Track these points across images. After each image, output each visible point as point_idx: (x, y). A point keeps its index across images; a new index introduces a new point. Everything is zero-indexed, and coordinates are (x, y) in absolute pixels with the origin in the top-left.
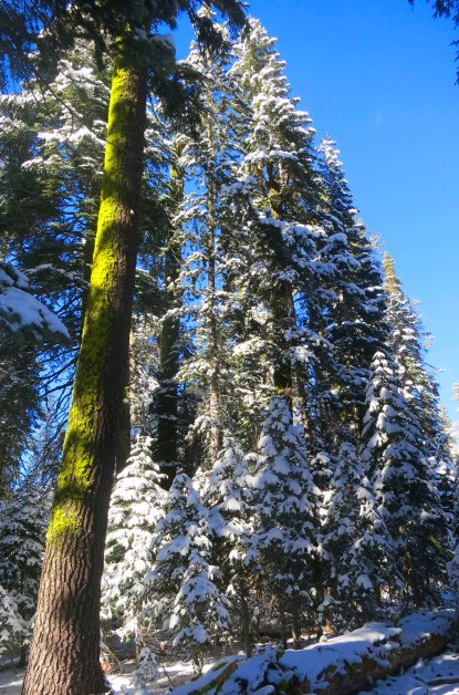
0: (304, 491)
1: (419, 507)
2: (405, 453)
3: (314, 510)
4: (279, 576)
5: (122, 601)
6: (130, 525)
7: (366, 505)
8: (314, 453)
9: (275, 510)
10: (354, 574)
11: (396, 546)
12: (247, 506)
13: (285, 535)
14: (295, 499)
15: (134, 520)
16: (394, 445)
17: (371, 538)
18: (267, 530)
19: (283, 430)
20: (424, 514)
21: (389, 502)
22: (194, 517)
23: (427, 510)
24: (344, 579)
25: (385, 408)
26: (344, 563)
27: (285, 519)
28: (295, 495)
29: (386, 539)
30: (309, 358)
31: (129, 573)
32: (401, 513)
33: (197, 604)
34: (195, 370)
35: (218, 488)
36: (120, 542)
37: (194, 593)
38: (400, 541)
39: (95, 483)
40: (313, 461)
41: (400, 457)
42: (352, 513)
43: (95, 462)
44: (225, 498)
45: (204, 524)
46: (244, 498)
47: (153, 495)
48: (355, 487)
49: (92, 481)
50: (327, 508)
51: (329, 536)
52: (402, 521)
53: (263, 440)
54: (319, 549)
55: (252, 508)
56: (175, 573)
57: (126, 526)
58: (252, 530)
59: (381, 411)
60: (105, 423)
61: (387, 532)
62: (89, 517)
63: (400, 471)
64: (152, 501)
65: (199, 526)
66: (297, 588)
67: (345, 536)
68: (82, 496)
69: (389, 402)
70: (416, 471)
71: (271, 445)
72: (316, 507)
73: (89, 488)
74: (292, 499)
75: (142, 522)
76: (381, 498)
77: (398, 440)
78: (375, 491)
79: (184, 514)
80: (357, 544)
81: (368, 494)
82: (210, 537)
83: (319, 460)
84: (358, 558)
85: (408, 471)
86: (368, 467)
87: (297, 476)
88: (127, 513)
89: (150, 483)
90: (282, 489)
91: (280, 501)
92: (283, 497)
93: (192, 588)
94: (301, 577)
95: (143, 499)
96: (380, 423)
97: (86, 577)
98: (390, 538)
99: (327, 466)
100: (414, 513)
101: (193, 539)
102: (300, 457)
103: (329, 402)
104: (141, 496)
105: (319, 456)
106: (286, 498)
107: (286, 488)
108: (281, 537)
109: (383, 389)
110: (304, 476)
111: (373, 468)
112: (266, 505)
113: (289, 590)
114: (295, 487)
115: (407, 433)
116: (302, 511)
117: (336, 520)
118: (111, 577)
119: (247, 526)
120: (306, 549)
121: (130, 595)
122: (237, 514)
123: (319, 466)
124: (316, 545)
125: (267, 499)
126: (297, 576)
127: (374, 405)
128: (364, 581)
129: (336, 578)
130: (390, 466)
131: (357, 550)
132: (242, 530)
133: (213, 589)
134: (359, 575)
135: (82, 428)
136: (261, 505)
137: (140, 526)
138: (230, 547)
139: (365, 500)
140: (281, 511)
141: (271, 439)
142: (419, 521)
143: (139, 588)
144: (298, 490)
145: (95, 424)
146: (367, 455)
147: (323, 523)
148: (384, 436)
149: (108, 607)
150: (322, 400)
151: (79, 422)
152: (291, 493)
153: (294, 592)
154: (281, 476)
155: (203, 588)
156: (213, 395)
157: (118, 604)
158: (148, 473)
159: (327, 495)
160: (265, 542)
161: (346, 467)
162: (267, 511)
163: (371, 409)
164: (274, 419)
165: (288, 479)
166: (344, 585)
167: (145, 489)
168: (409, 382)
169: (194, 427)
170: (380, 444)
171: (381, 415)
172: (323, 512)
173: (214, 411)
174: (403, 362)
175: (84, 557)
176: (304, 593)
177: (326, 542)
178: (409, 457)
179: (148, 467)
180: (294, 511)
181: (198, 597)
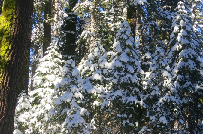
0: (136, 71)
1: (196, 83)
2: (190, 55)
3: (140, 82)
4: (119, 115)
5: (38, 125)
6: (45, 86)
7: (167, 80)
8: (144, 53)
9: (119, 81)
10: (158, 116)
11: (182, 102)
12: (105, 78)
13: (123, 94)
14: (130, 76)
15: (47, 84)
16: (185, 50)
17: (168, 97)
18: (114, 91)
19: (126, 38)
20: (198, 87)
21: (180, 80)
22: (76, 83)
23: (199, 85)
24: (153, 118)
25: (182, 31)
26: (153, 110)
27: (124, 86)
28: (130, 73)
29: (177, 99)
30: (144, 3)
31: (42, 111)
32: (185, 86)
33: (73, 128)
34: (83, 6)
35: (90, 68)
36: (39, 95)
37: (72, 122)
38: (184, 100)
39: (12, 59)
40: (143, 57)
41: (187, 57)
42: (160, 84)
43: (12, 48)
44: (93, 74)
45: (80, 86)
46: (103, 74)
47: (58, 71)
48: (162, 71)
49: (10, 58)
50: (147, 81)
51: (147, 96)
52: (186, 90)
53: (116, 44)
54: (141, 102)
55: (107, 79)
56: (63, 112)
57: (43, 87)
58: (107, 91)
59: (179, 32)
60: (19, 26)
61: (177, 95)
62: (7, 78)
63: (187, 64)
64: (57, 74)
65: (78, 87)
66: (128, 122)
67: (155, 96)
68: (3, 67)
69: (184, 28)
70: (195, 65)
71: (119, 46)
72: (141, 80)
73: (8, 62)
74: (128, 75)
75: (51, 85)
76: (176, 78)
77: (187, 48)
78: (173, 74)
79: (70, 81)
80: (161, 100)
81: (169, 75)
82: (83, 94)
83: (146, 57)
84: (161, 108)
85: (191, 64)
86: (170, 61)
87: (132, 64)
88: (44, 80)
89: (57, 65)
90: (123, 70)
91: (122, 76)
92: (124, 74)
93: (71, 119)
94: (131, 116)
95: (52, 73)
96: (178, 38)
97: (4, 112)
98: (179, 98)
99: (150, 60)
100: (192, 86)
101: (74, 94)
102: (134, 53)
103: (153, 27)
104: (51, 71)
105: (146, 54)
106: (125, 75)
107: (126, 70)
108: (121, 95)
109: (182, 21)
110: (136, 64)
111: (173, 61)
112: (115, 78)
113: (124, 122)
114: (131, 69)
115: (192, 44)
116: (133, 82)
117: (151, 87)
118: (33, 112)
119: (104, 88)
120: (134, 102)
121: (42, 122)
122: (98, 82)
123: (146, 60)
124: (140, 100)
125: (115, 75)
126: (128, 115)
127: (176, 29)
128: (163, 119)
129: (149, 117)
130: (182, 61)
131: (161, 103)
132: (101, 91)
133: (83, 121)
134: (161, 116)
135: (5, 28)
136: (112, 78)
137: (50, 87)
138: (94, 99)
139: (167, 77)
140: (122, 81)
141: (119, 43)
142: (194, 90)
143: (46, 119)
144: (132, 71)
145: (13, 26)
146: (170, 55)
147: (145, 88)
148: (180, 45)
149: (31, 128)
150: (150, 26)
151: (4, 25)
152: (128, 72)
153: (127, 124)
154: (123, 63)
155: (76, 120)
156: (93, 20)
157: (36, 126)
158: (56, 59)
159: (148, 74)
160: (113, 97)
161: (158, 60)
162: (115, 81)
163: (174, 31)
164: (122, 33)
165: (127, 65)
166: (152, 121)
167: (54, 68)
168: (196, 23)
169: (81, 36)
170: (178, 49)
171: (179, 34)
172: (144, 83)
173: (93, 29)
174: (194, 12)
175: (4, 100)
176: (132, 124)
177: (145, 98)
178: (192, 57)
179: (56, 57)
180: (129, 81)
181: (74, 125)
